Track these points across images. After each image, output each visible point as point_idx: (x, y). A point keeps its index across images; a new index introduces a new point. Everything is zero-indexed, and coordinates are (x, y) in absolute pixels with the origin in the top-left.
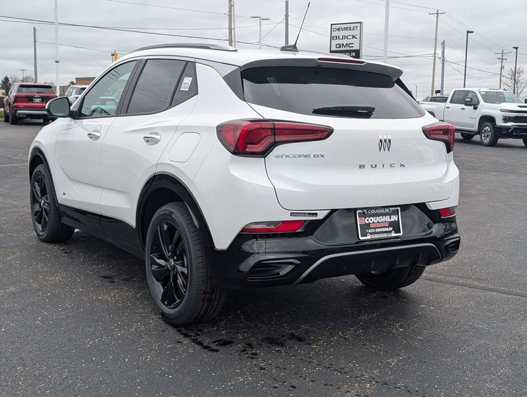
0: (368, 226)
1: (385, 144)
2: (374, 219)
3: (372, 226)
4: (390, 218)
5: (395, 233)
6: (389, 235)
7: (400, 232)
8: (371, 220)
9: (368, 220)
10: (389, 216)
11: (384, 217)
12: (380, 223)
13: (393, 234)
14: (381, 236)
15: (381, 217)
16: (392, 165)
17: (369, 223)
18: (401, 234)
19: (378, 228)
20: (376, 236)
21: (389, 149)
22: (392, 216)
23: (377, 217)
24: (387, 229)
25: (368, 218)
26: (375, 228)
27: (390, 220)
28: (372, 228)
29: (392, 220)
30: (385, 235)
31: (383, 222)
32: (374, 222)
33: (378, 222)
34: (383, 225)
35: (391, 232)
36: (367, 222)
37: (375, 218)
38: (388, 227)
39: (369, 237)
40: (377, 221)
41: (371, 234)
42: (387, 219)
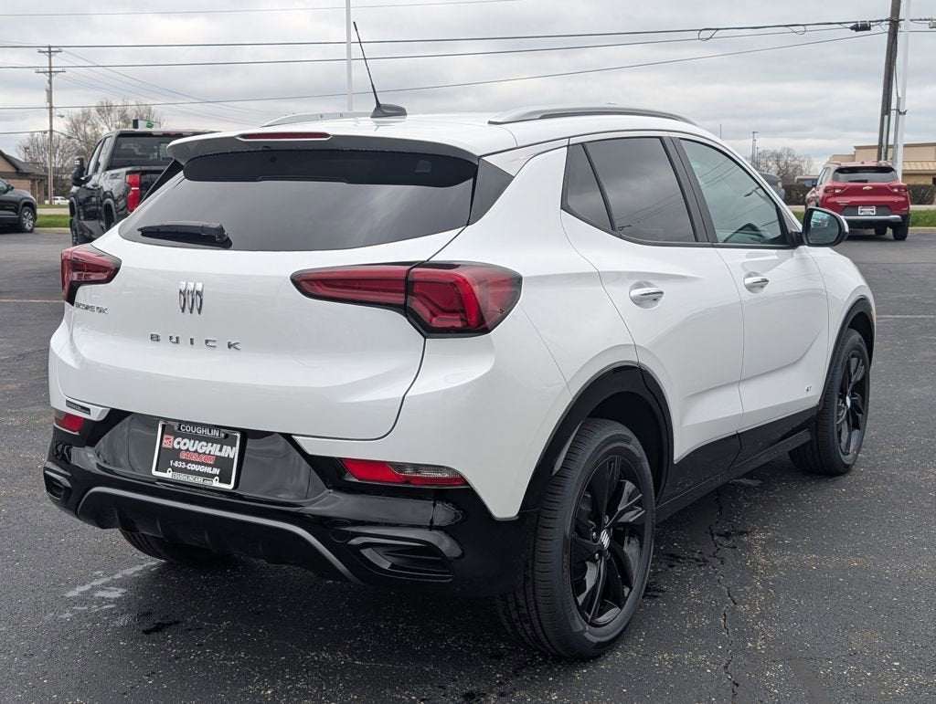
0: (175, 454)
1: (192, 301)
2: (188, 444)
3: (183, 456)
4: (220, 450)
5: (220, 482)
6: (207, 483)
7: (229, 483)
8: (185, 444)
9: (179, 443)
10: (219, 446)
11: (210, 444)
12: (200, 454)
13: (216, 484)
14: (191, 479)
15: (205, 443)
16: (210, 344)
17: (180, 450)
18: (230, 487)
19: (193, 462)
20: (182, 477)
21: (200, 311)
22: (225, 447)
23: (197, 442)
24: (208, 470)
25: (179, 439)
26: (187, 462)
27: (218, 454)
28: (182, 460)
29: (224, 454)
30: (199, 480)
31: (204, 453)
32: (187, 450)
33: (196, 451)
34: (203, 459)
35: (213, 476)
36: (177, 447)
37: (192, 441)
38: (213, 466)
39: (168, 475)
40: (194, 449)
41: (175, 469)
42: (214, 449)
